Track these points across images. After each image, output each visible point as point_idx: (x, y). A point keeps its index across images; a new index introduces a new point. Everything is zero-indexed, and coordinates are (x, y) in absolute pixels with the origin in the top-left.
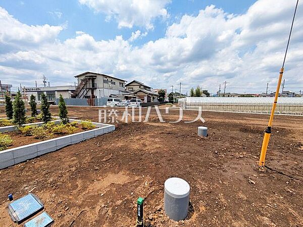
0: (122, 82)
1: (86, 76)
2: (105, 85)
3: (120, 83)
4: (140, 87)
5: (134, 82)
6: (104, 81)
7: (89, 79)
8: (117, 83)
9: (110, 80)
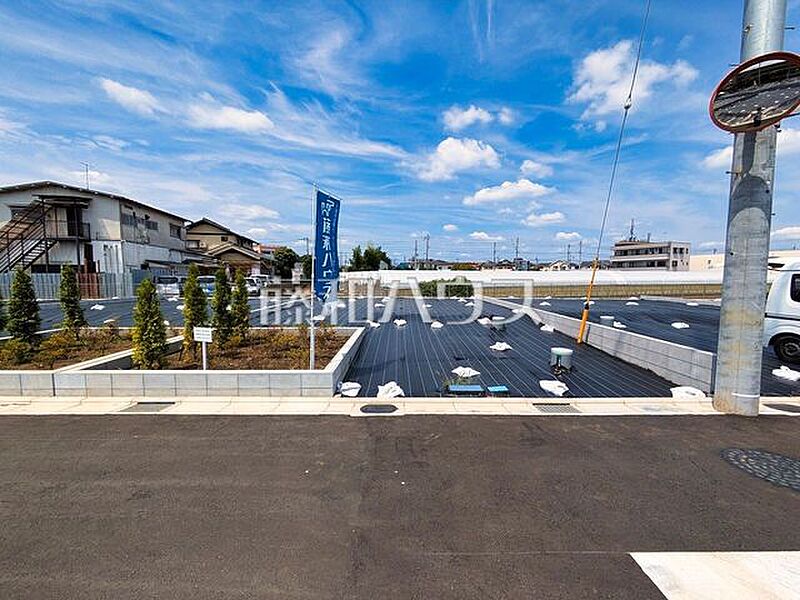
0: (176, 223)
1: (40, 197)
2: (130, 229)
3: (172, 226)
4: (223, 239)
5: (204, 222)
6: (124, 219)
7: (55, 207)
8: (164, 225)
9: (140, 214)
